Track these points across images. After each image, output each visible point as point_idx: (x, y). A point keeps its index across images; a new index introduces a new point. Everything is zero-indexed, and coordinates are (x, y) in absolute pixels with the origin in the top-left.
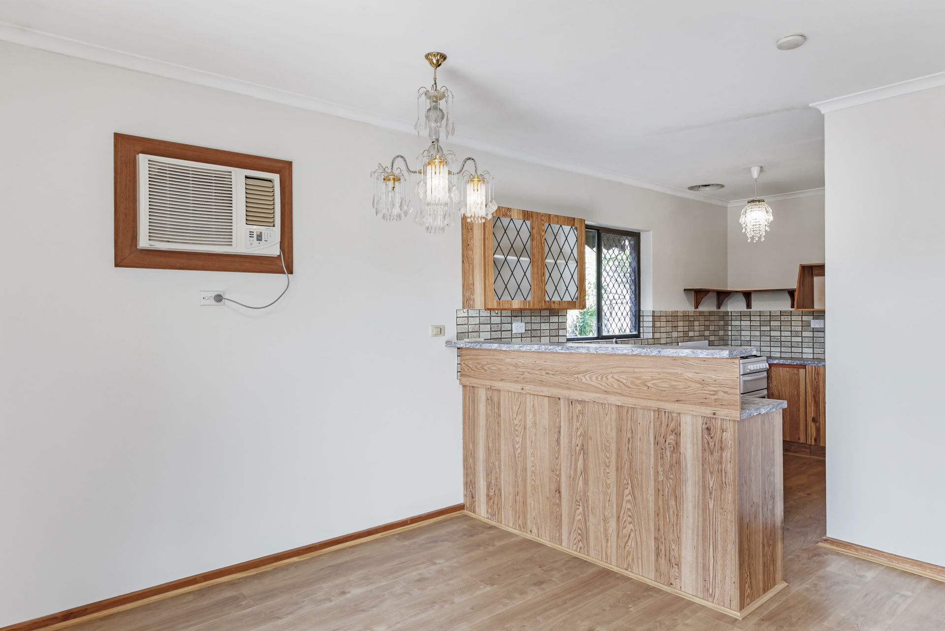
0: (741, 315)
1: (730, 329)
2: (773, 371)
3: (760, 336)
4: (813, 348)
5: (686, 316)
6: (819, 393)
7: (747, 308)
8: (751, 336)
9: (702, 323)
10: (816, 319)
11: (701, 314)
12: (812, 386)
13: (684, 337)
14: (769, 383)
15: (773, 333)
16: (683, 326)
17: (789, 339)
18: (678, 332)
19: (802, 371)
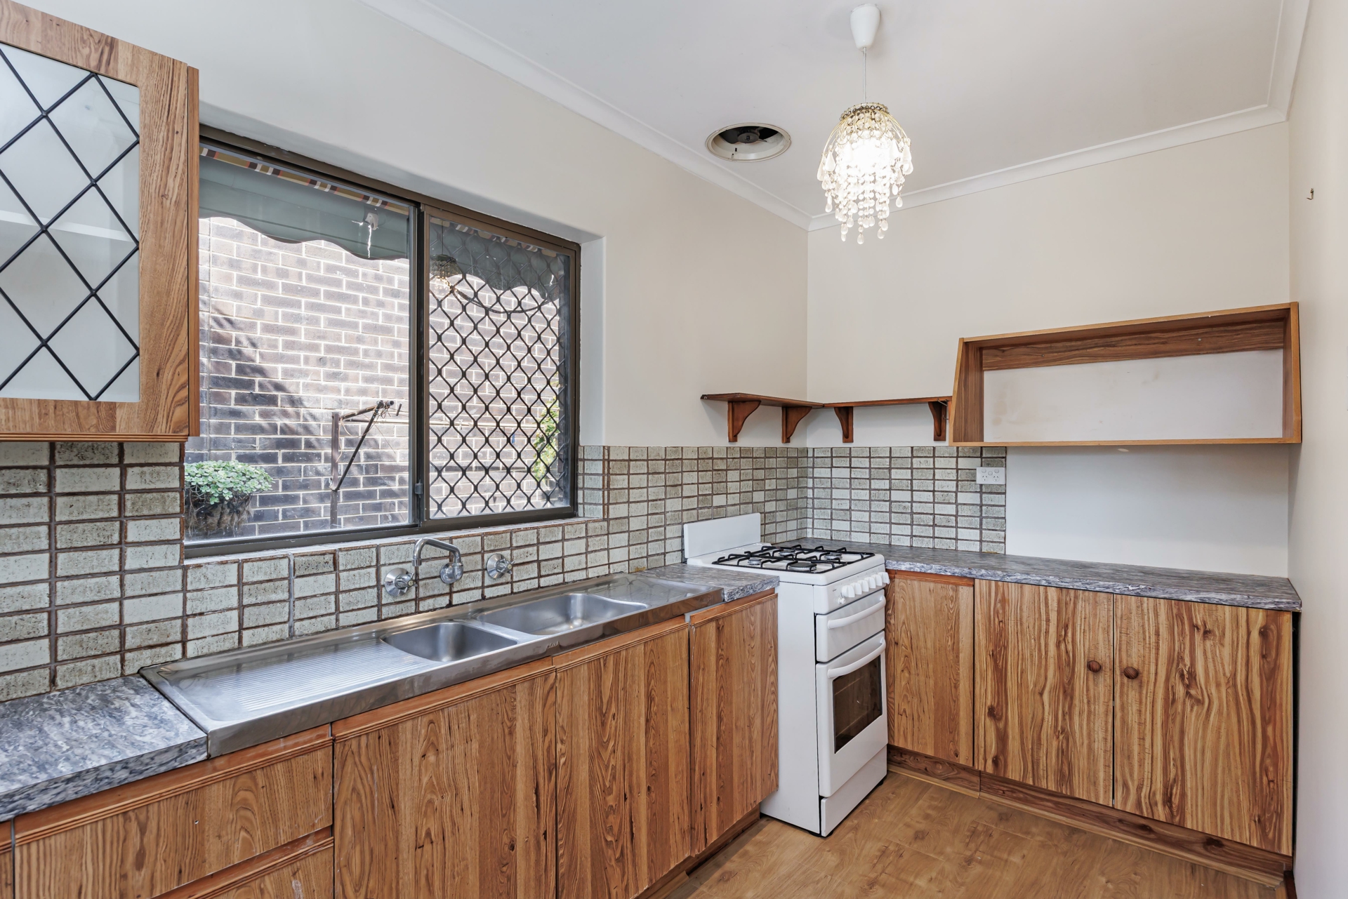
0: (832, 455)
1: (810, 485)
2: (897, 589)
3: (870, 500)
4: (981, 529)
5: (704, 459)
6: (1006, 648)
7: (844, 442)
8: (851, 500)
9: (747, 474)
10: (988, 465)
11: (747, 454)
12: (988, 631)
13: (701, 508)
14: (890, 615)
15: (896, 496)
16: (698, 483)
17: (928, 508)
18: (682, 497)
19: (965, 592)
